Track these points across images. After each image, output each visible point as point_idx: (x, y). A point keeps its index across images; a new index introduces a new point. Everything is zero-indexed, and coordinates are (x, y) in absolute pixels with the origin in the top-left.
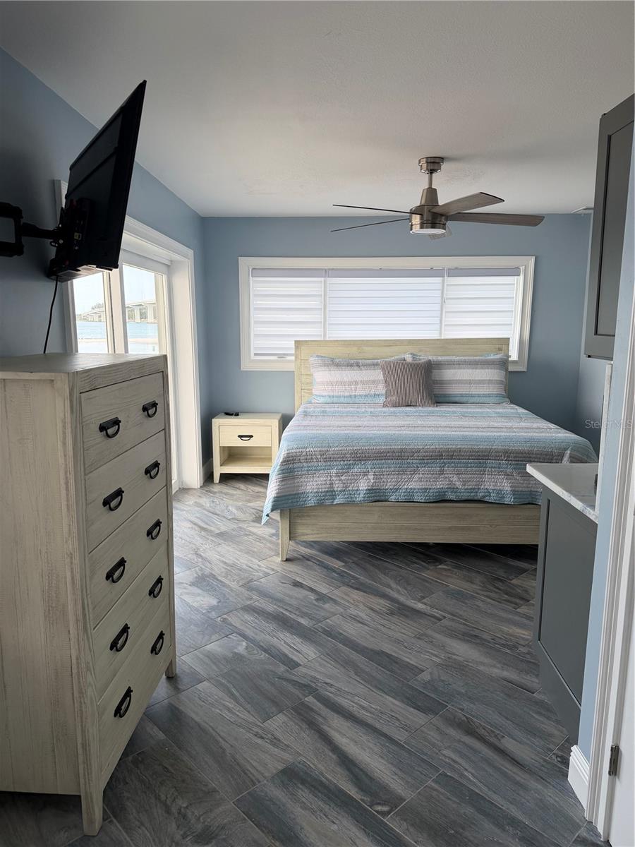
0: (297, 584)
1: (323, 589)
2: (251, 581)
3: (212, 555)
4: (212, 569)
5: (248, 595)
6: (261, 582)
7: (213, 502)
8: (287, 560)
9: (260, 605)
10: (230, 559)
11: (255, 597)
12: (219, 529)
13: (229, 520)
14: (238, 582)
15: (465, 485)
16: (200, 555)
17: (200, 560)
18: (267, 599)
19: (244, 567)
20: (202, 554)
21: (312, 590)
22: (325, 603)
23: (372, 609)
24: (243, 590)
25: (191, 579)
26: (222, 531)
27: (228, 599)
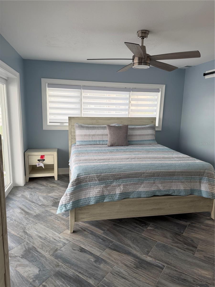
0: (82, 250)
1: (97, 252)
2: (56, 250)
3: (33, 232)
4: (33, 243)
5: (56, 262)
6: (62, 251)
7: (31, 194)
8: (74, 232)
9: (64, 271)
10: (43, 234)
11: (60, 264)
12: (35, 212)
13: (40, 206)
14: (49, 252)
15: (164, 188)
16: (26, 233)
17: (26, 236)
18: (67, 265)
19: (52, 239)
20: (27, 232)
21: (91, 254)
22: (100, 263)
23: (126, 265)
24: (53, 258)
25: (22, 252)
26: (37, 213)
27: (45, 267)
